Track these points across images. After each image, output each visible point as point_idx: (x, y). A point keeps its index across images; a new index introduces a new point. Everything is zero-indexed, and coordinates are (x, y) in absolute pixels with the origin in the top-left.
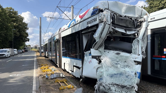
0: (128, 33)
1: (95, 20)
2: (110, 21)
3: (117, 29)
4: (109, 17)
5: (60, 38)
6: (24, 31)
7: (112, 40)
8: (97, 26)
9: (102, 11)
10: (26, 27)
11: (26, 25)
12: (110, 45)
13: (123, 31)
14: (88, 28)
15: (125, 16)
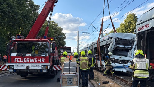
0: (126, 47)
1: (109, 41)
2: (115, 43)
3: (119, 46)
4: (114, 41)
5: (92, 48)
6: (63, 40)
7: (118, 50)
8: (110, 44)
9: (111, 38)
10: (64, 37)
11: (64, 34)
12: (117, 53)
13: (123, 46)
14: (106, 45)
15: (124, 39)
